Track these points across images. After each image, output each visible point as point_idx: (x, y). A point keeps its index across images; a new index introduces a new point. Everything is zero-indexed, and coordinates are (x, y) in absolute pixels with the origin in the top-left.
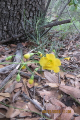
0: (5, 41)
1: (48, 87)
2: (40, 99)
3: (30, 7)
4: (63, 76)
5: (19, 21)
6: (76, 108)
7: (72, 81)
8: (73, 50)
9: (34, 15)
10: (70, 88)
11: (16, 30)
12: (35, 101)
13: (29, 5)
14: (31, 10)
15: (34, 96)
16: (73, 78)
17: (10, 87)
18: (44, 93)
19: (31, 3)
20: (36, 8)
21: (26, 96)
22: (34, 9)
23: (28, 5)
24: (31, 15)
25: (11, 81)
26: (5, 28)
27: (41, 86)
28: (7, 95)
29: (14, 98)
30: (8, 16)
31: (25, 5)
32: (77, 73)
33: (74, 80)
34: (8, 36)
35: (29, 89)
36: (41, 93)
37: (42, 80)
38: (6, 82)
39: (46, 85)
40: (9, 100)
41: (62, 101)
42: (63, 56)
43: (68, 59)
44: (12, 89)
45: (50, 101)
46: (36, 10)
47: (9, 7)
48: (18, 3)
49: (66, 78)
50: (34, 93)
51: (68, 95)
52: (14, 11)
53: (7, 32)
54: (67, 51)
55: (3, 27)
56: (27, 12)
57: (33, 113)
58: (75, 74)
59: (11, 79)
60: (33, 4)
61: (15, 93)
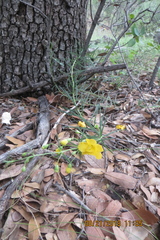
0: (16, 92)
1: (89, 174)
2: (79, 190)
3: (60, 35)
4: (111, 158)
5: (41, 58)
6: (125, 201)
7: (123, 164)
8: (132, 110)
9: (66, 48)
10: (119, 176)
11: (36, 74)
12: (73, 193)
13: (59, 31)
14: (62, 40)
15: (71, 187)
16: (126, 159)
17: (37, 175)
18: (84, 182)
19: (61, 28)
20: (69, 35)
21: (60, 187)
22: (66, 38)
23: (56, 32)
24: (62, 48)
25: (38, 166)
26: (17, 70)
27: (79, 173)
28: (36, 186)
29: (45, 189)
30: (23, 51)
31: (52, 32)
32: (133, 152)
33: (127, 163)
34: (22, 83)
35: (63, 177)
36: (80, 183)
37: (81, 164)
38: (31, 168)
39: (87, 171)
40: (40, 192)
41: (108, 192)
42: (115, 122)
43: (122, 128)
44: (41, 178)
45: (92, 193)
46: (70, 39)
47: (24, 36)
48: (39, 29)
49: (115, 161)
50: (70, 183)
51: (117, 185)
52: (32, 42)
53: (21, 77)
54: (121, 114)
55: (13, 69)
56: (54, 44)
57: (70, 208)
58: (130, 154)
59: (37, 163)
60: (66, 30)
61: (45, 183)
